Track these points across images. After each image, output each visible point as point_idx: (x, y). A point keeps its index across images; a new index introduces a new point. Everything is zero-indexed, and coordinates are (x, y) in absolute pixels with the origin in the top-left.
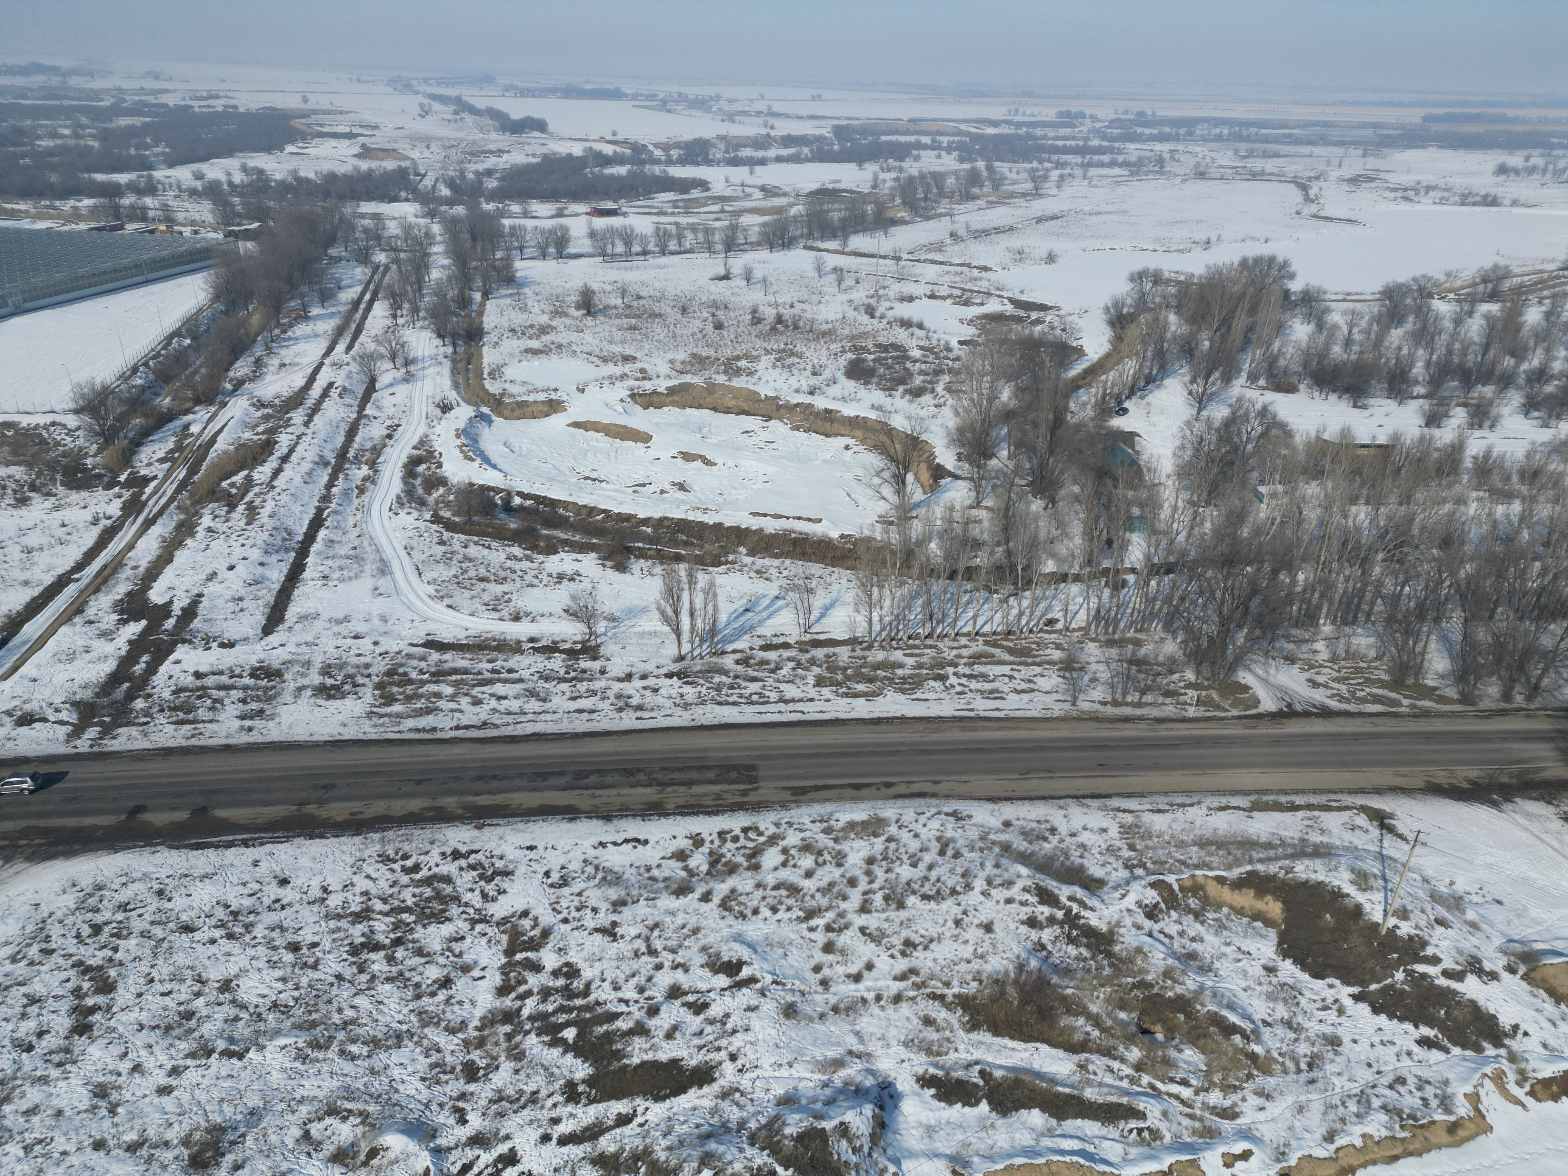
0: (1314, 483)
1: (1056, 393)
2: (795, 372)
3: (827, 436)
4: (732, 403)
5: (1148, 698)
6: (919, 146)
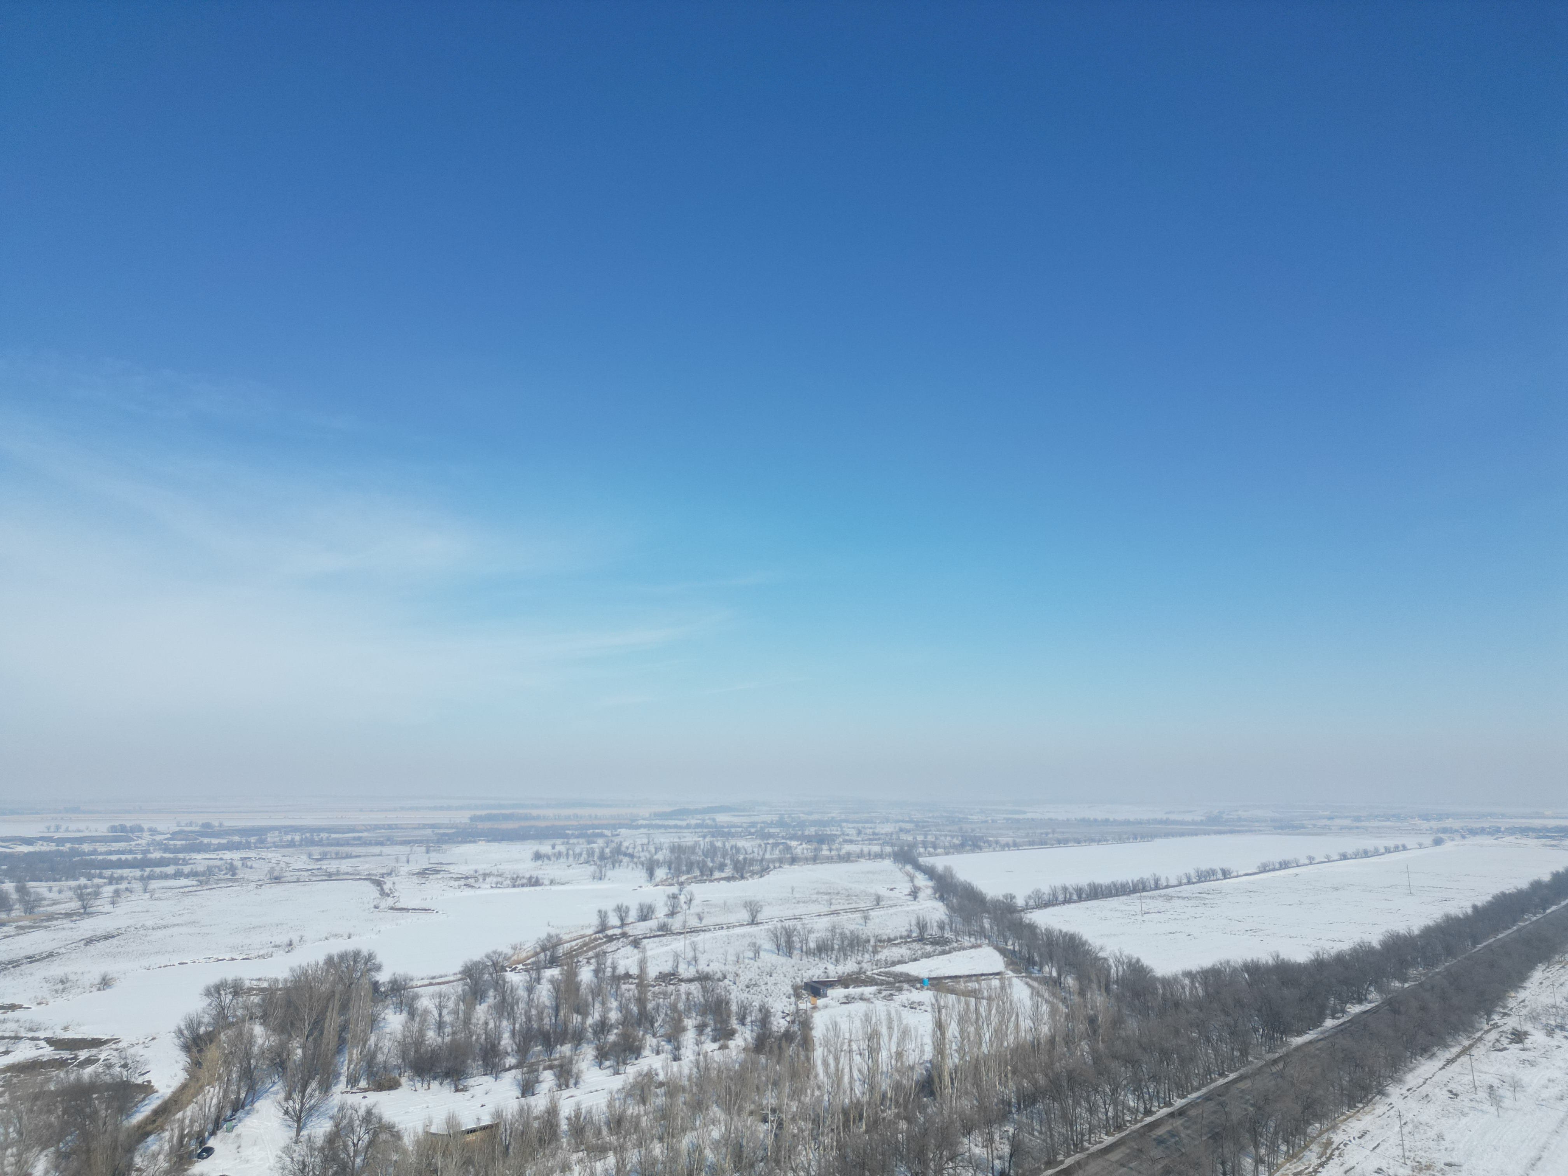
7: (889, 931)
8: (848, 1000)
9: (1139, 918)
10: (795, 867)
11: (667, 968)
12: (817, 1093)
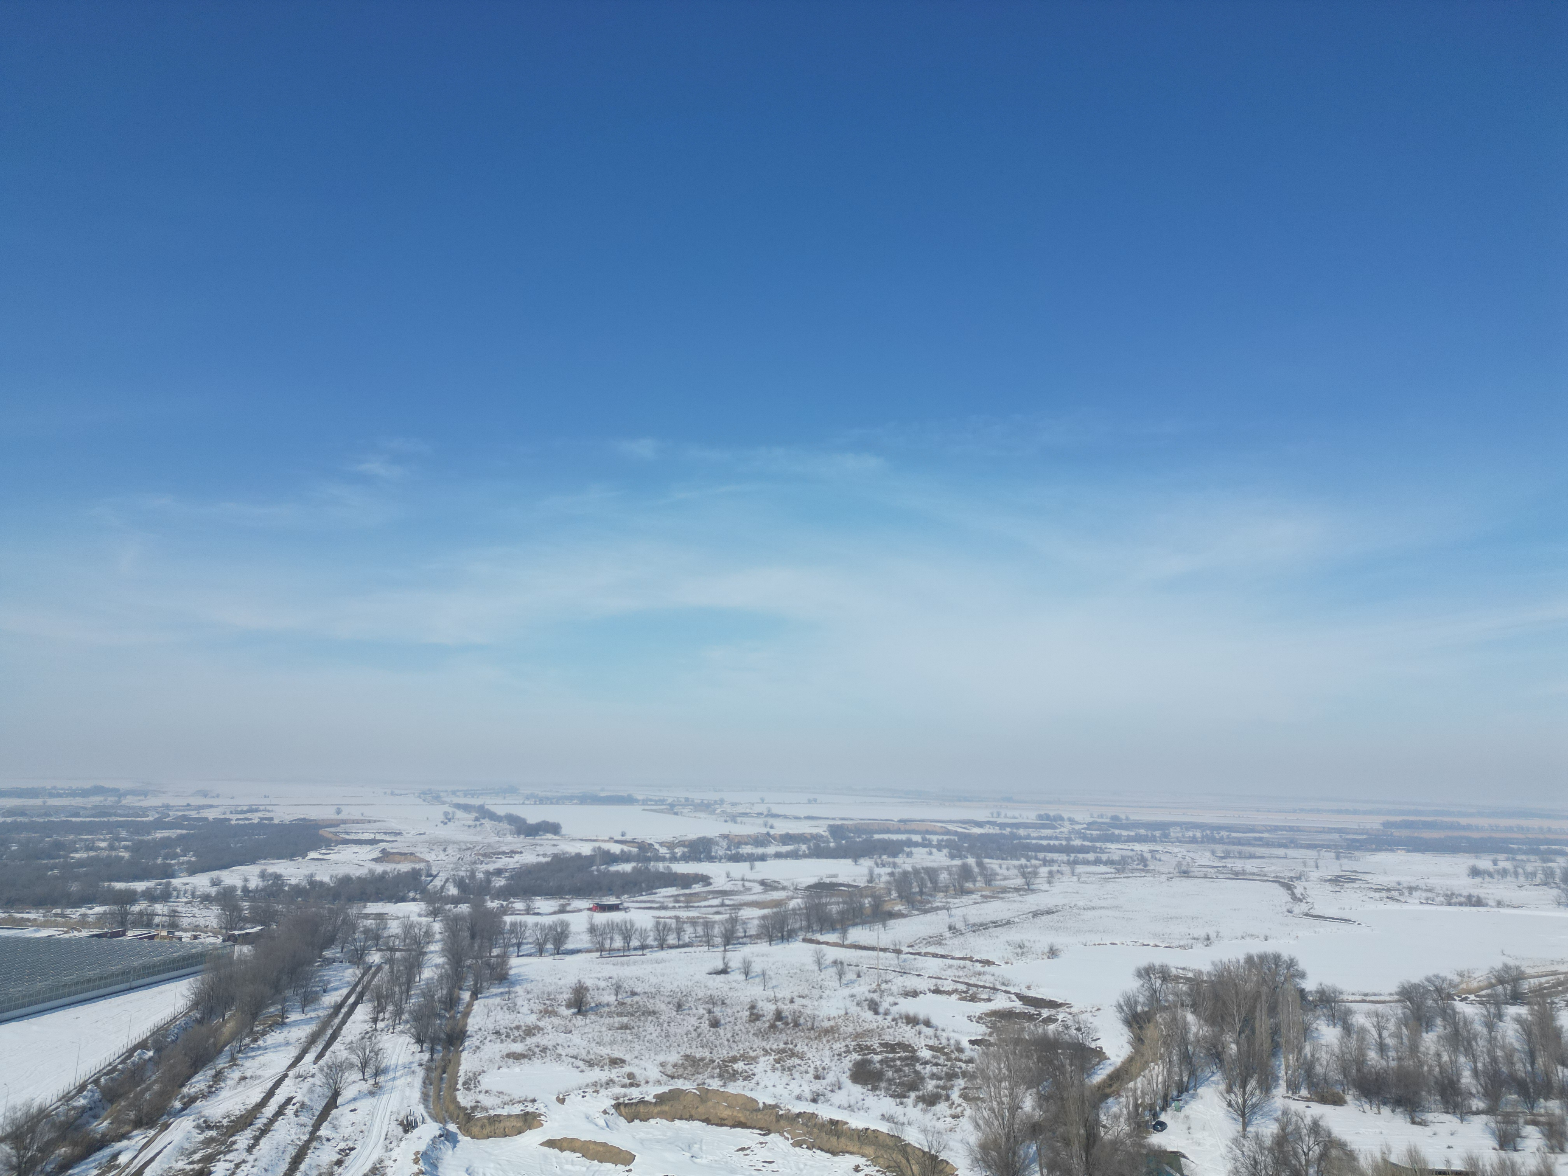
1: (1083, 1102)
2: (796, 1075)
3: (834, 1154)
4: (726, 1113)
6: (910, 843)
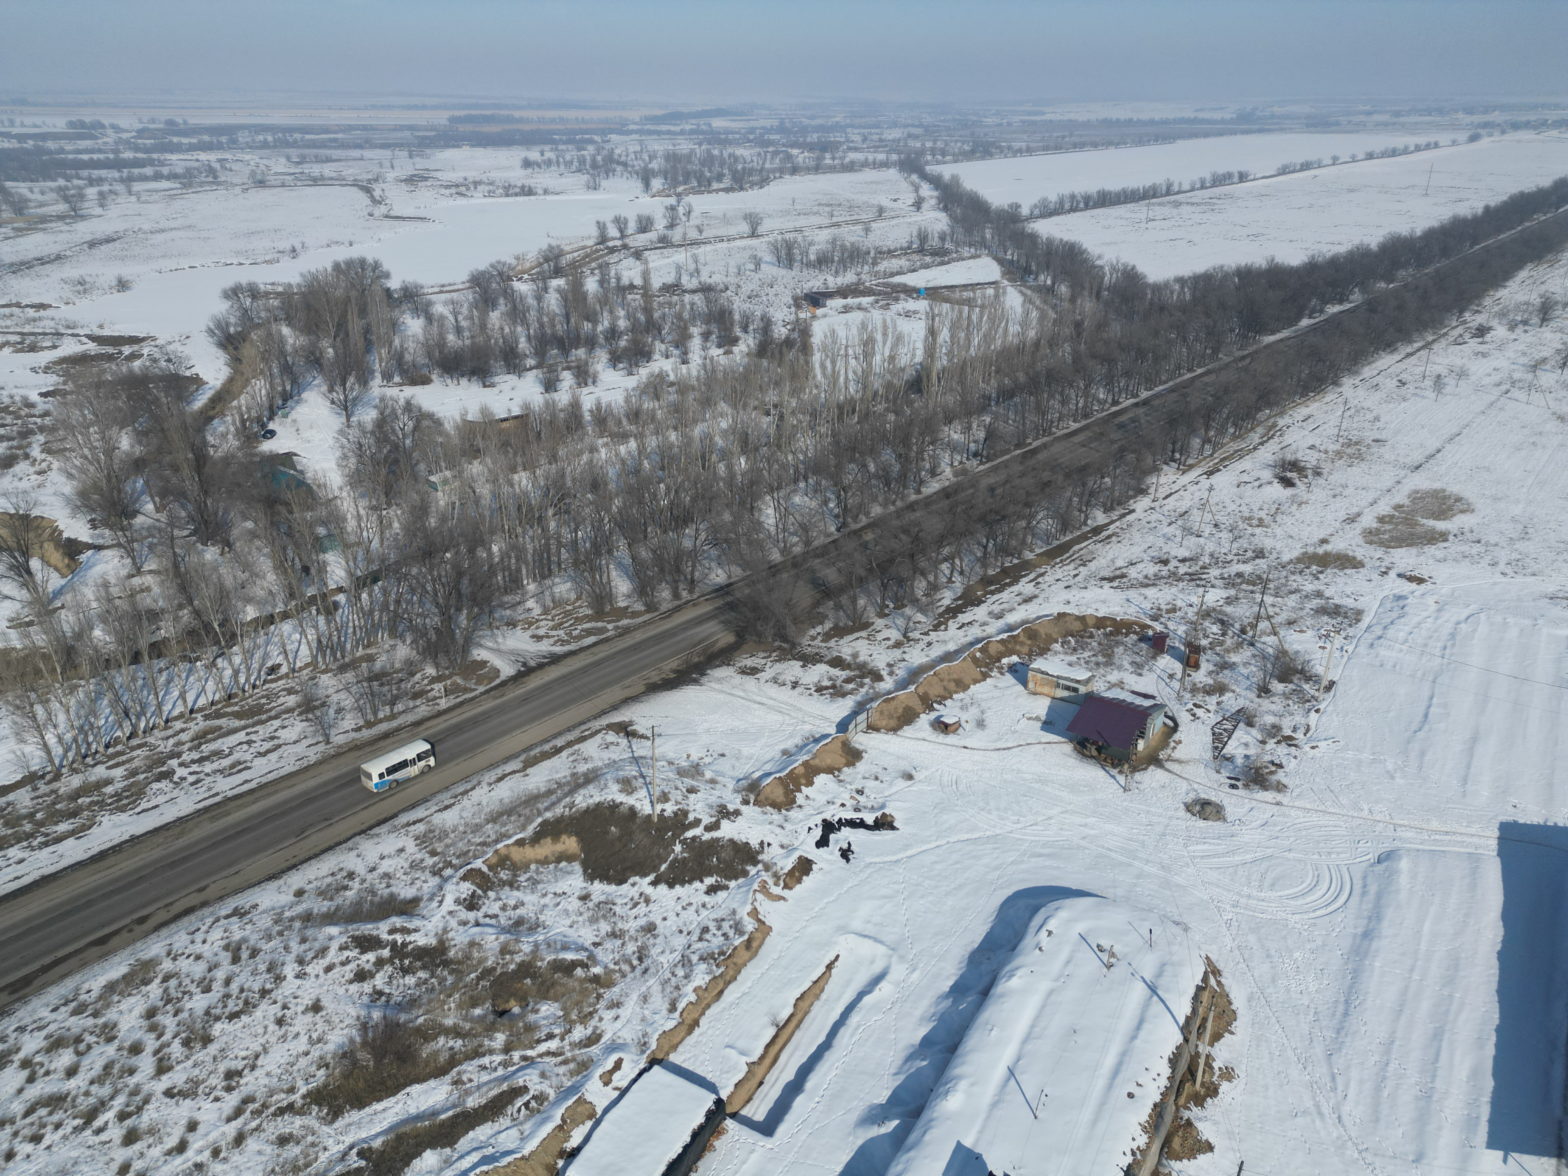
0: (476, 463)
5: (399, 707)
7: (890, 243)
8: (846, 310)
9: (1143, 225)
10: (797, 177)
11: (670, 279)
12: (815, 391)
